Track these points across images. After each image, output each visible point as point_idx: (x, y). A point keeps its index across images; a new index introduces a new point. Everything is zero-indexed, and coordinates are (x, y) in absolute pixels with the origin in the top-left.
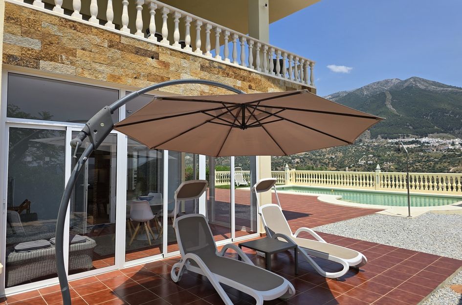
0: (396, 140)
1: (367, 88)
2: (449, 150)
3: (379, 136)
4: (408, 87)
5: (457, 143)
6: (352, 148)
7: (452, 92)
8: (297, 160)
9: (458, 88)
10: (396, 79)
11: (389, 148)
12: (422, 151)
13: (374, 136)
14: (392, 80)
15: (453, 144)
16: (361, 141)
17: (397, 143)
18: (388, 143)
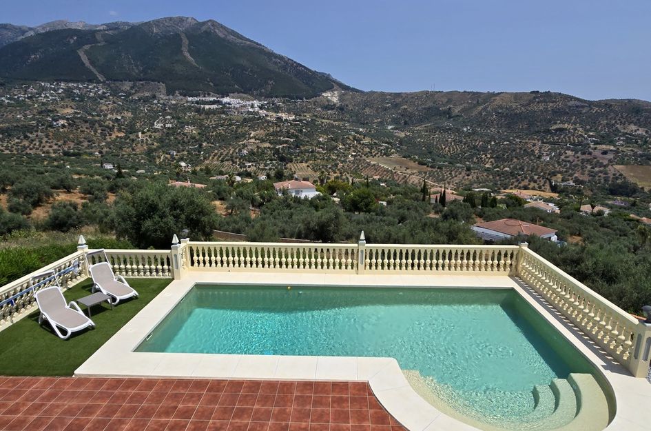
0: (196, 99)
1: (157, 23)
2: (249, 113)
3: (177, 92)
4: (206, 32)
5: (256, 106)
6: (144, 107)
7: (249, 46)
9: (255, 42)
10: (192, 18)
11: (190, 108)
12: (224, 113)
13: (170, 92)
14: (187, 18)
15: (252, 106)
16: (154, 97)
17: (197, 102)
18: (187, 102)
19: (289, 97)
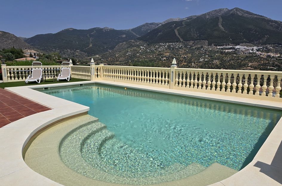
0: (222, 47)
1: (209, 14)
2: (250, 53)
3: (213, 44)
4: (232, 14)
5: (255, 49)
6: (197, 52)
7: (256, 18)
8: (164, 58)
9: (260, 16)
10: (226, 9)
11: (218, 52)
12: (235, 53)
13: (210, 44)
14: (224, 9)
15: (252, 50)
16: (202, 47)
17: (222, 49)
18: (217, 49)
19: (278, 44)
